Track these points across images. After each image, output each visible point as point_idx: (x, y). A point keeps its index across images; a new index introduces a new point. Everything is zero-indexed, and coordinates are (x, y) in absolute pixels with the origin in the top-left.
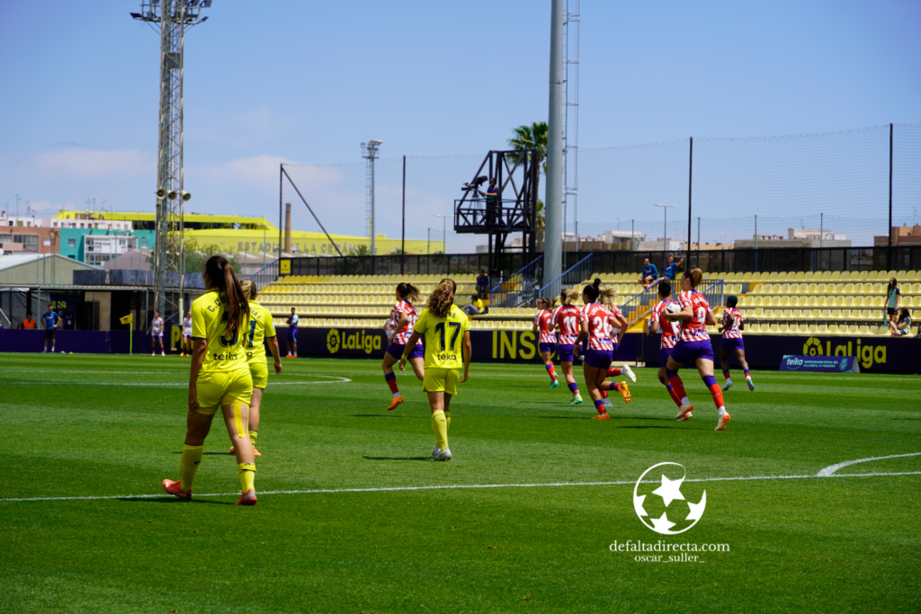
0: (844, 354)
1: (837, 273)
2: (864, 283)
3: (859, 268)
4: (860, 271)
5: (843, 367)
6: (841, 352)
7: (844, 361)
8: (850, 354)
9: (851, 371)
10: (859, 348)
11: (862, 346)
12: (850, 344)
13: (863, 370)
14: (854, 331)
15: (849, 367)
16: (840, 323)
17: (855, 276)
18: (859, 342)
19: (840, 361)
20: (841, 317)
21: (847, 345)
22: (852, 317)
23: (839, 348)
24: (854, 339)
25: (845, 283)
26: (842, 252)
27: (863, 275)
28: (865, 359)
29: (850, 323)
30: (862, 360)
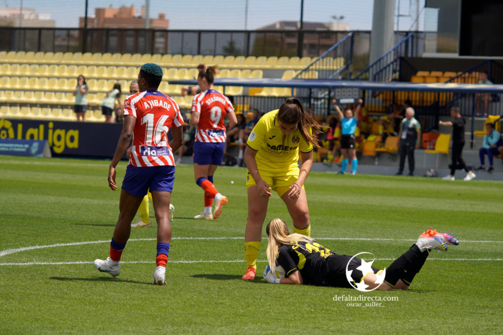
0: (36, 138)
1: (31, 54)
2: (58, 65)
3: (54, 50)
4: (54, 52)
5: (34, 150)
6: (32, 136)
7: (36, 145)
8: (41, 138)
9: (41, 155)
10: (50, 132)
11: (54, 129)
12: (42, 127)
13: (54, 155)
14: (46, 114)
15: (40, 150)
16: (32, 105)
17: (50, 57)
18: (51, 125)
19: (31, 145)
20: (33, 99)
21: (38, 127)
22: (44, 99)
23: (31, 131)
24: (45, 123)
25: (40, 64)
26: (37, 32)
27: (58, 57)
28: (57, 143)
29: (43, 105)
30: (53, 145)
